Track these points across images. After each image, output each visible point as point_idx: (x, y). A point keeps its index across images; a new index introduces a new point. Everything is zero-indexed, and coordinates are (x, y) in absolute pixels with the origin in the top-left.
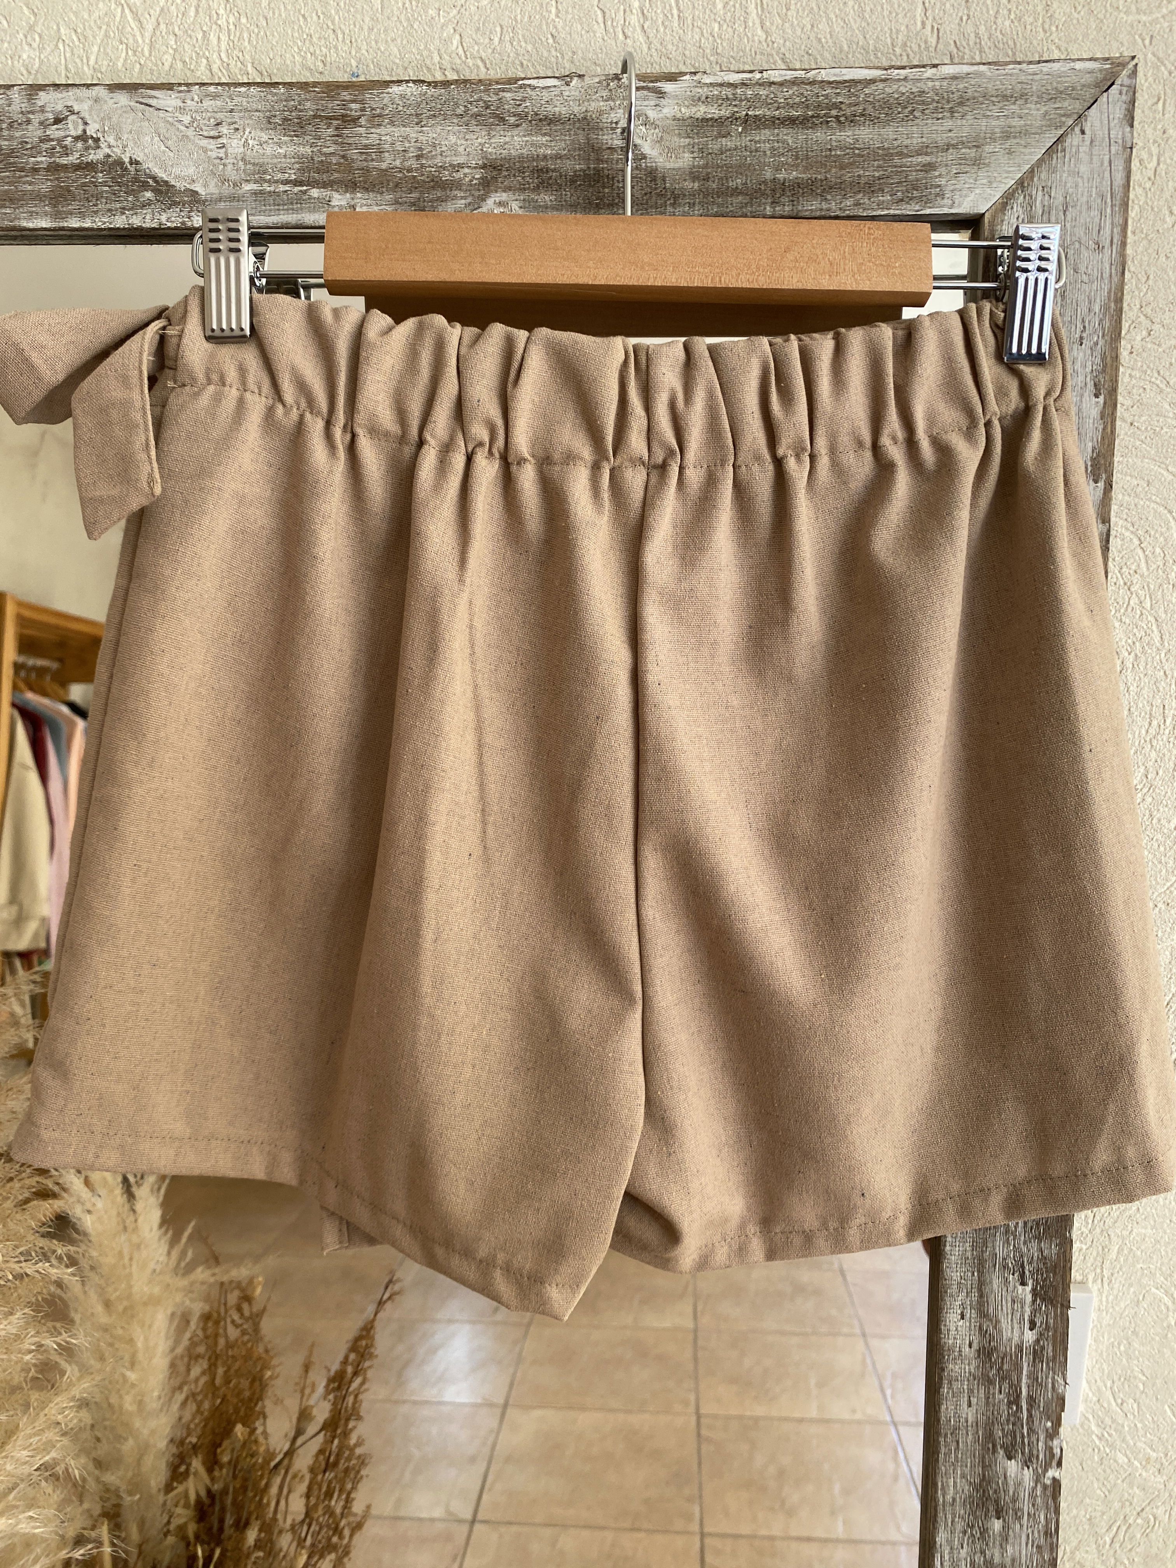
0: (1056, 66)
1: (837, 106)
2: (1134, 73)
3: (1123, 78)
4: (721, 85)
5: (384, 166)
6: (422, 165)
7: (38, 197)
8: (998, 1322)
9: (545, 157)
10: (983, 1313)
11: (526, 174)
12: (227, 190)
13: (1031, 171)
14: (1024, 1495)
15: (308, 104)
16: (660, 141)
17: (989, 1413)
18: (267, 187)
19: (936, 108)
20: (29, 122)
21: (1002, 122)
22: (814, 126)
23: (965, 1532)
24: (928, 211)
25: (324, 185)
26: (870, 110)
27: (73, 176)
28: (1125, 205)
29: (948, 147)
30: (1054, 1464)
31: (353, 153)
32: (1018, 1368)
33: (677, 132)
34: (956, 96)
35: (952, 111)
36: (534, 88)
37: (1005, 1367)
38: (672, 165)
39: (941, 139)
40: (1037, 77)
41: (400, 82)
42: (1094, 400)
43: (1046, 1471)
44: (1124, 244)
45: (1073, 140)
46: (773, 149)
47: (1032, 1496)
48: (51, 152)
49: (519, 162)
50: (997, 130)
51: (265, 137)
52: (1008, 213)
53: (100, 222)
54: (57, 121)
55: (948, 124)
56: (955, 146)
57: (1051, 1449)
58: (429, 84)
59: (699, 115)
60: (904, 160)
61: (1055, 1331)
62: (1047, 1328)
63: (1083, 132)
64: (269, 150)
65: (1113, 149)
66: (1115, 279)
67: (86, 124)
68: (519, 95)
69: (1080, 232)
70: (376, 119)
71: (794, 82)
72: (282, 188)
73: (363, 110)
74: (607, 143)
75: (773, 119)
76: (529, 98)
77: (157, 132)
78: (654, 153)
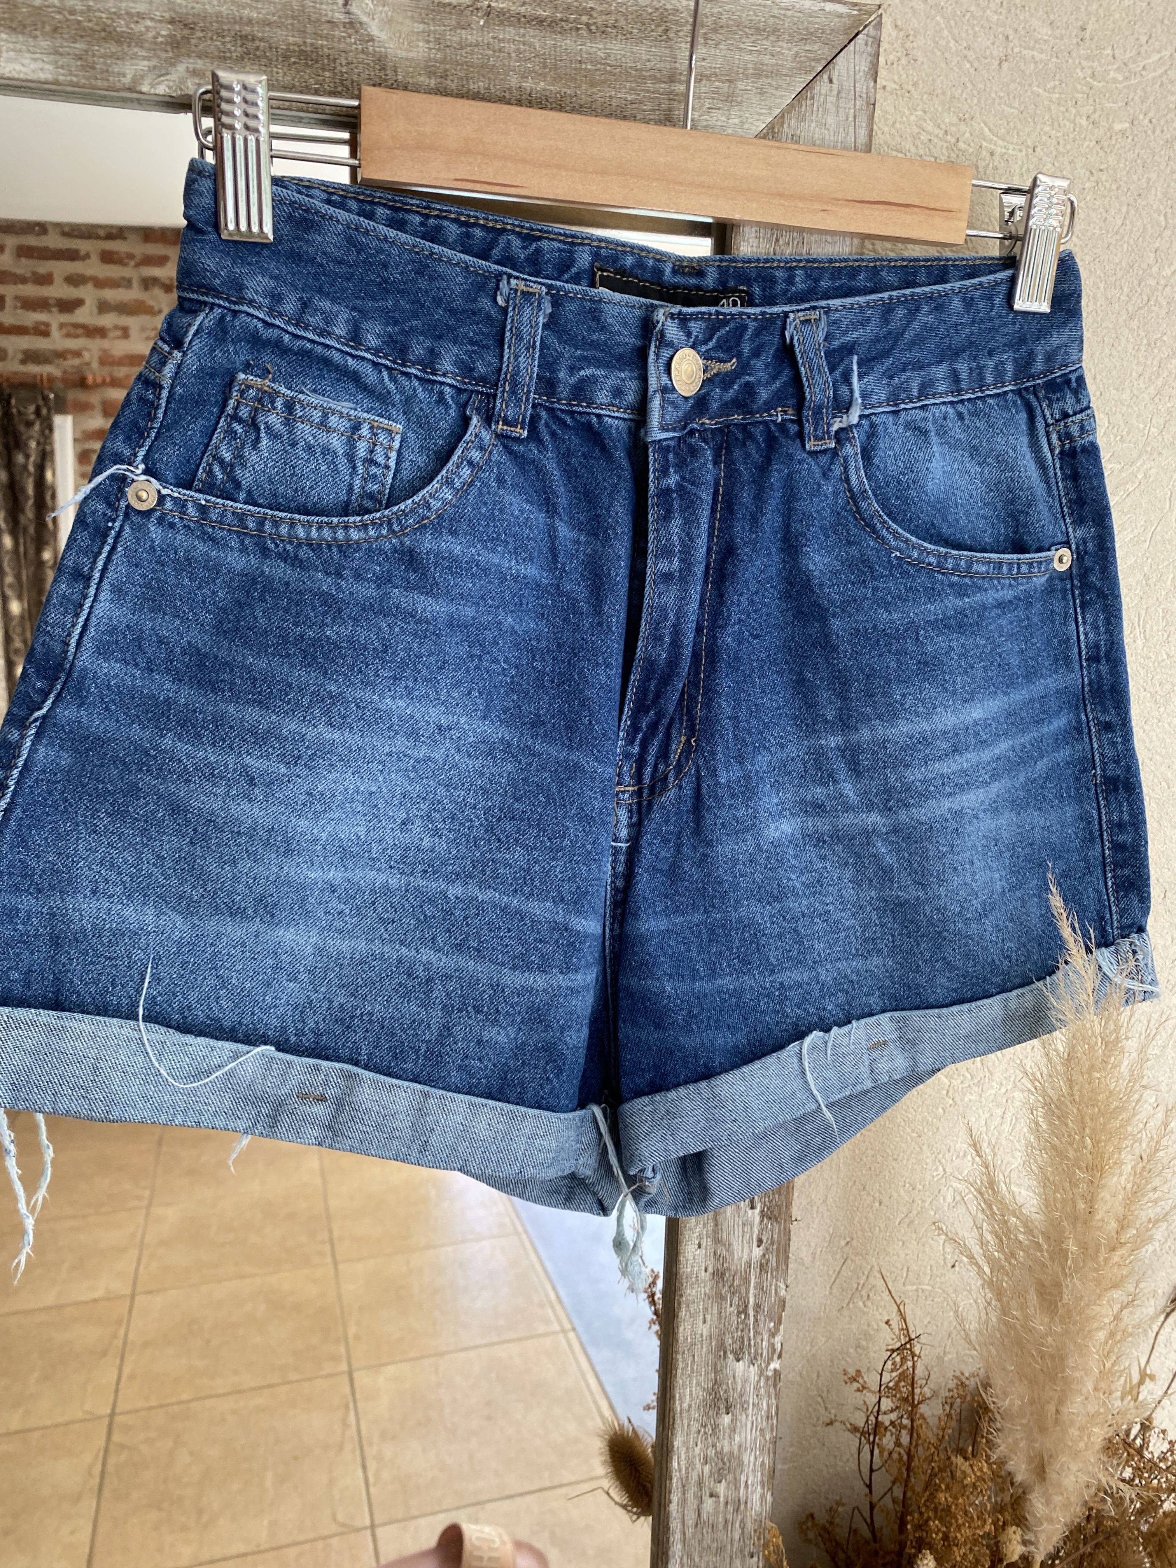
0: (807, 4)
1: (589, 12)
2: (877, 23)
3: (868, 27)
6: (89, 8)
8: (730, 1245)
9: (250, 22)
10: (717, 1241)
11: (228, 39)
13: (782, 116)
14: (750, 1389)
16: (390, 21)
17: (722, 1326)
21: (754, 58)
22: (563, 32)
23: (699, 1432)
26: (622, 23)
29: (701, 77)
30: (776, 1357)
32: (746, 1281)
33: (409, 14)
35: (705, 37)
37: (736, 1283)
38: (404, 54)
40: (789, 13)
43: (769, 1364)
45: (822, 87)
46: (519, 51)
47: (757, 1388)
49: (217, 22)
50: (750, 66)
55: (702, 51)
56: (708, 78)
57: (773, 1345)
60: (657, 85)
61: (779, 1244)
62: (772, 1243)
63: (831, 80)
74: (326, 15)
75: (519, 17)
78: (385, 36)
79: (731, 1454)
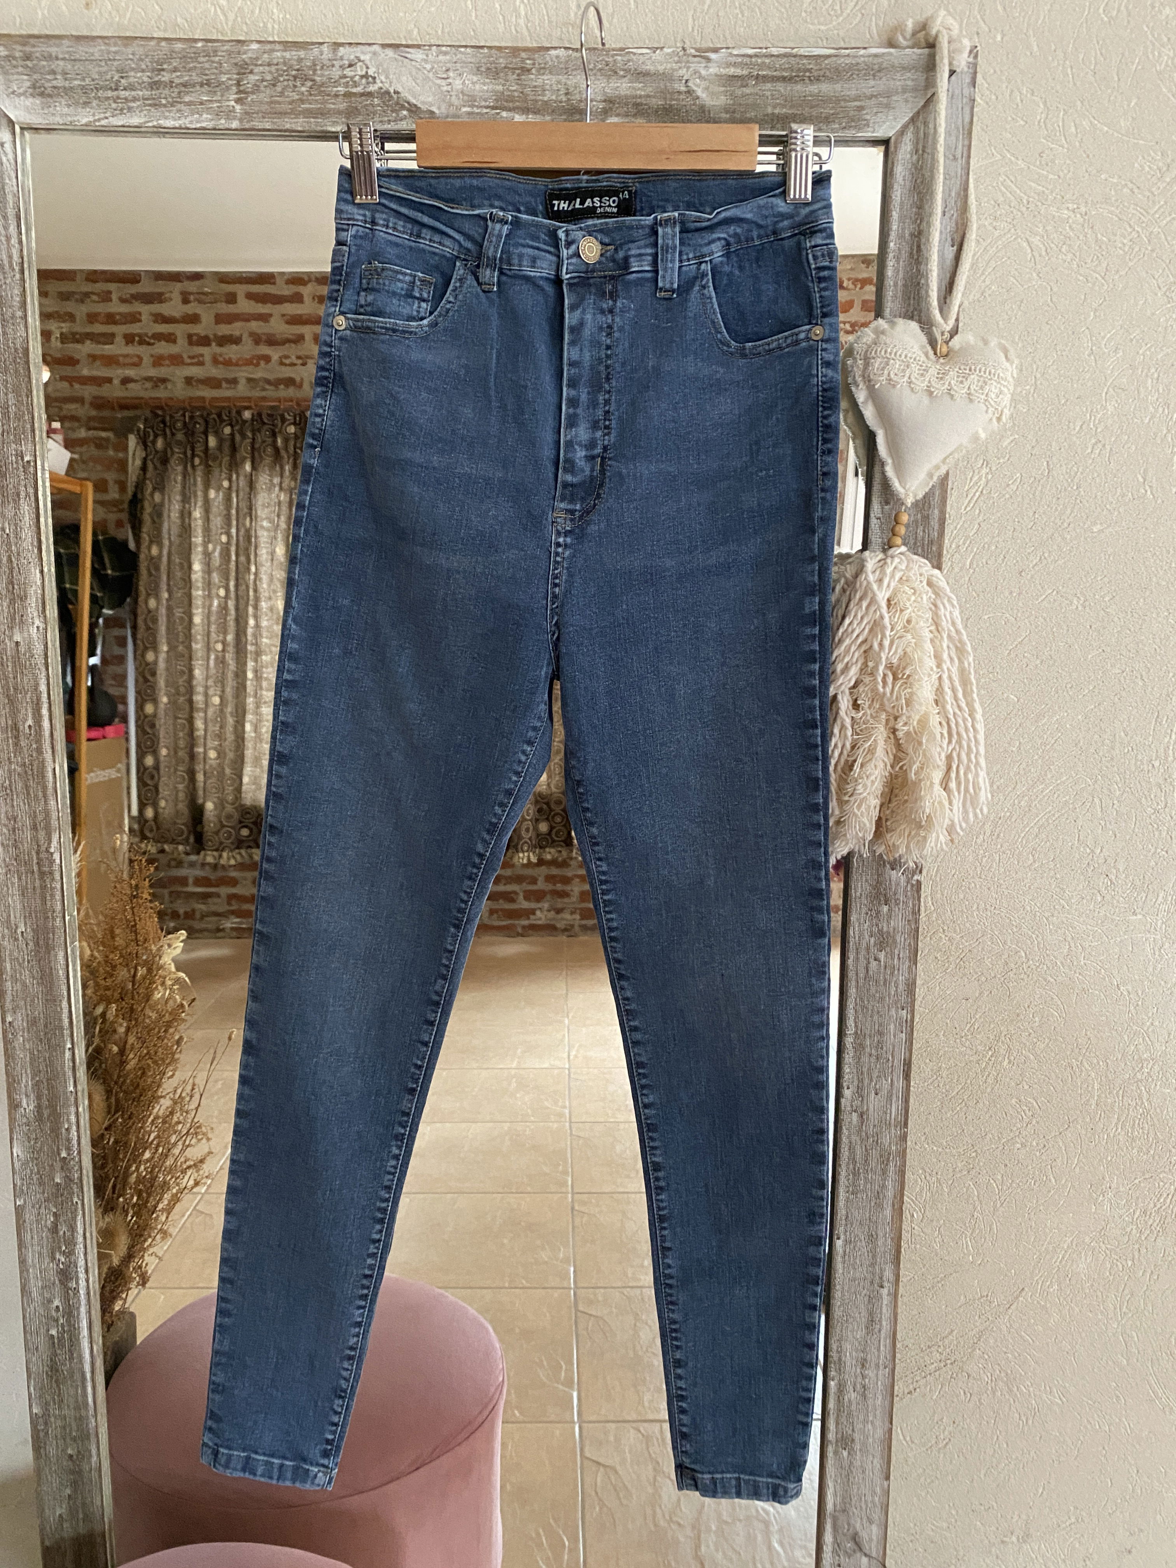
1: (810, 70)
4: (743, 56)
5: (546, 99)
6: (569, 100)
9: (640, 97)
11: (629, 106)
12: (452, 110)
13: (918, 113)
14: (901, 891)
15: (501, 60)
16: (707, 88)
18: (476, 110)
19: (865, 75)
20: (333, 66)
21: (902, 83)
22: (796, 82)
23: (867, 914)
24: (859, 134)
25: (510, 110)
26: (828, 74)
27: (359, 100)
28: (970, 135)
29: (871, 97)
30: (918, 872)
31: (528, 90)
33: (717, 83)
34: (876, 67)
35: (874, 75)
36: (635, 54)
38: (714, 103)
39: (868, 92)
41: (555, 48)
43: (913, 876)
44: (969, 157)
47: (905, 891)
48: (346, 85)
49: (625, 99)
50: (899, 87)
51: (475, 79)
52: (905, 137)
54: (350, 66)
55: (872, 83)
56: (876, 96)
58: (573, 49)
59: (731, 73)
60: (847, 104)
64: (477, 87)
65: (965, 100)
66: (964, 178)
67: (368, 68)
68: (625, 59)
70: (542, 70)
71: (785, 55)
72: (485, 111)
73: (534, 64)
74: (677, 89)
75: (772, 77)
76: (632, 60)
77: (410, 73)
78: (704, 95)
79: (888, 933)
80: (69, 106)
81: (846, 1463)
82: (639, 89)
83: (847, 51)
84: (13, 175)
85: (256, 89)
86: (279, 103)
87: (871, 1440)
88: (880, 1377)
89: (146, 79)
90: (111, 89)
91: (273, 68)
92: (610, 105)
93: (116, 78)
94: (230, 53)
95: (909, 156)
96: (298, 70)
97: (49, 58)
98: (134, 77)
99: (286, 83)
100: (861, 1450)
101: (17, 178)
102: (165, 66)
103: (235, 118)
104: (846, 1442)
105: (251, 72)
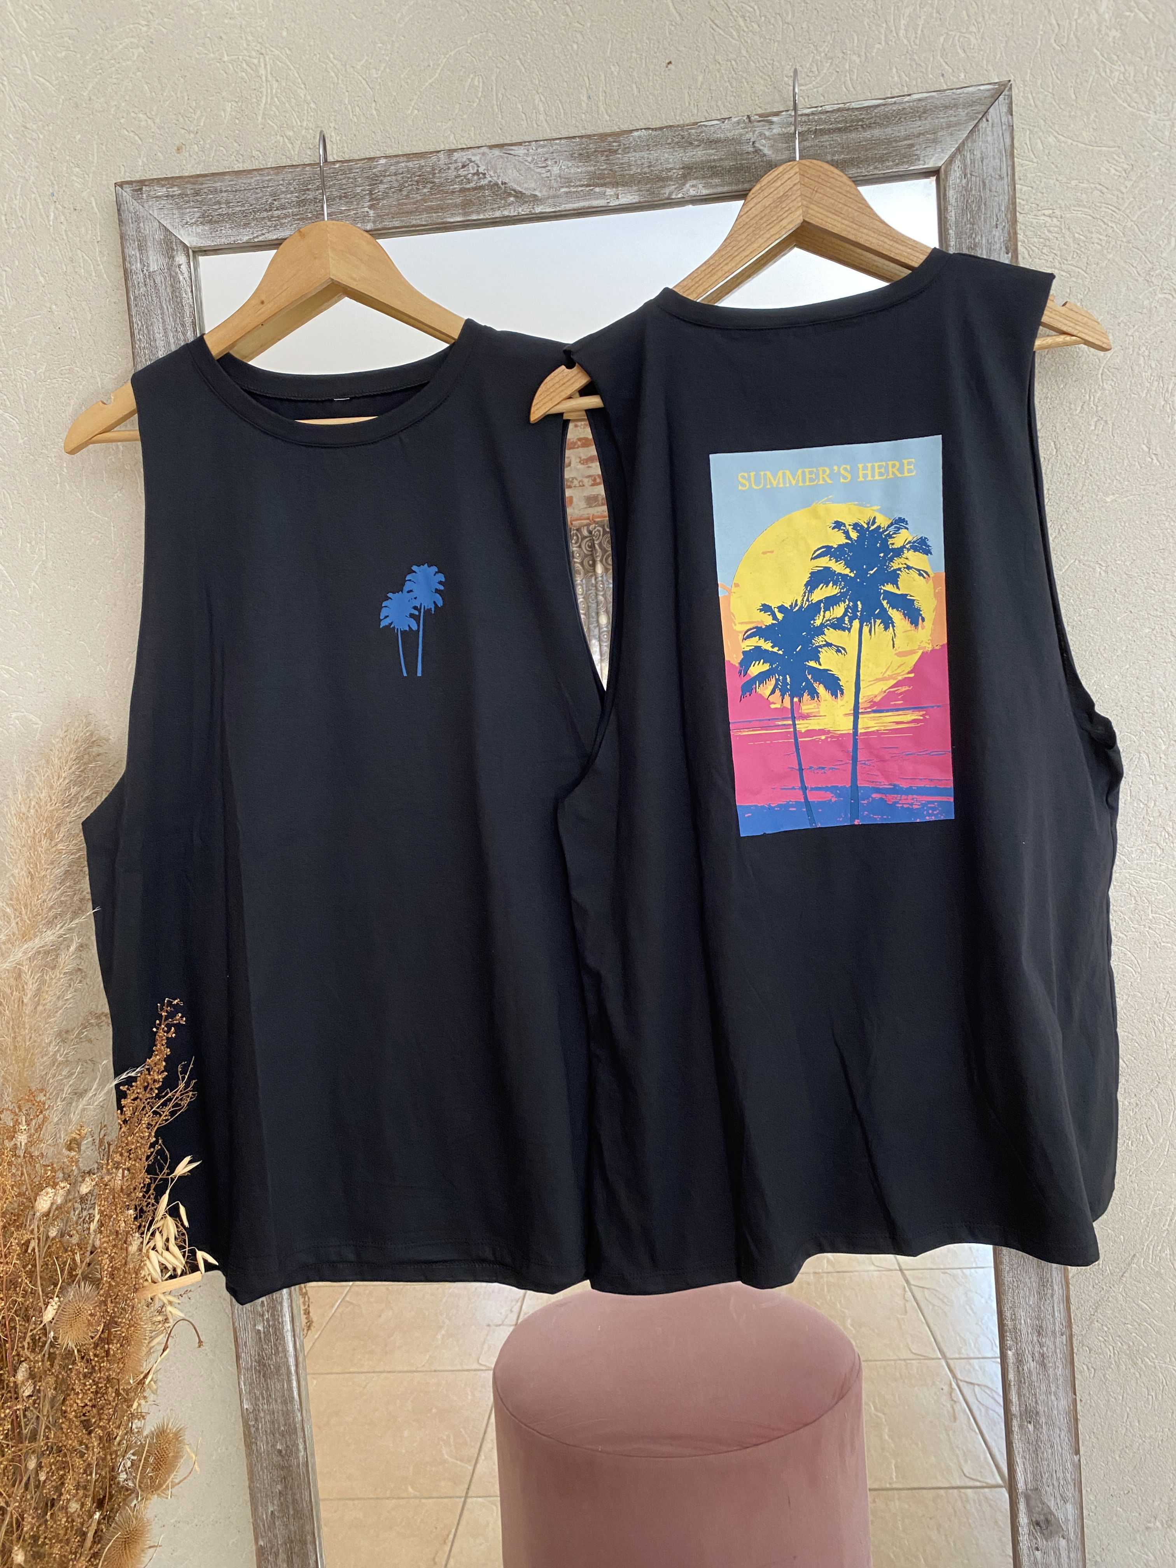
0: (970, 89)
1: (862, 120)
2: (1011, 89)
3: (1006, 92)
4: (801, 115)
5: (632, 172)
6: (652, 171)
7: (456, 206)
9: (714, 160)
12: (552, 193)
13: (963, 143)
15: (591, 146)
16: (772, 146)
18: (573, 189)
21: (945, 120)
22: (851, 131)
24: (912, 168)
25: (602, 185)
26: (878, 121)
27: (473, 193)
28: (1012, 155)
29: (919, 135)
31: (616, 168)
34: (921, 110)
35: (920, 117)
36: (706, 126)
39: (916, 131)
40: (961, 96)
41: (637, 130)
42: (1006, 255)
44: (1013, 175)
45: (983, 124)
46: (830, 145)
48: (461, 183)
49: (701, 164)
50: (944, 124)
51: (570, 164)
52: (953, 165)
53: (488, 215)
54: (464, 167)
55: (919, 123)
56: (923, 134)
58: (652, 129)
59: (791, 131)
60: (898, 144)
63: (987, 121)
64: (572, 171)
65: (1004, 127)
66: (1011, 193)
67: (478, 167)
68: (699, 131)
69: (991, 171)
70: (627, 150)
71: (839, 110)
72: (581, 189)
73: (620, 145)
74: (745, 150)
75: (829, 130)
76: (704, 131)
77: (515, 167)
78: (770, 153)
80: (232, 228)
81: (1032, 1438)
82: (712, 154)
83: (894, 100)
84: (189, 290)
85: (386, 195)
86: (406, 204)
87: (1055, 1412)
88: (1058, 1343)
89: (294, 199)
90: (266, 210)
91: (399, 177)
92: (689, 171)
93: (270, 201)
94: (362, 169)
95: (958, 181)
96: (419, 176)
97: (215, 191)
98: (285, 199)
99: (410, 188)
100: (1046, 1423)
101: (192, 291)
102: (310, 187)
103: (369, 221)
104: (1030, 1415)
105: (381, 182)
